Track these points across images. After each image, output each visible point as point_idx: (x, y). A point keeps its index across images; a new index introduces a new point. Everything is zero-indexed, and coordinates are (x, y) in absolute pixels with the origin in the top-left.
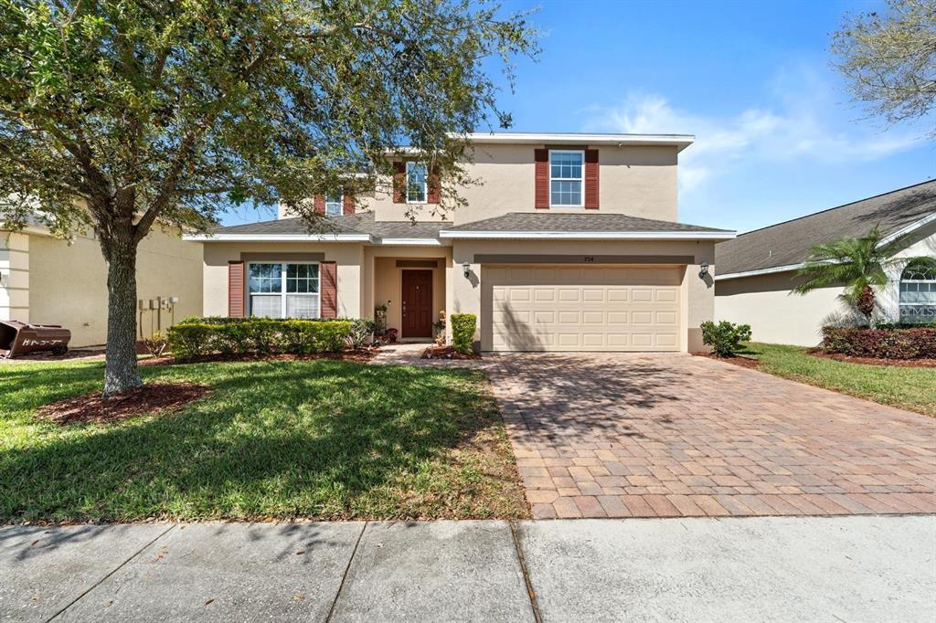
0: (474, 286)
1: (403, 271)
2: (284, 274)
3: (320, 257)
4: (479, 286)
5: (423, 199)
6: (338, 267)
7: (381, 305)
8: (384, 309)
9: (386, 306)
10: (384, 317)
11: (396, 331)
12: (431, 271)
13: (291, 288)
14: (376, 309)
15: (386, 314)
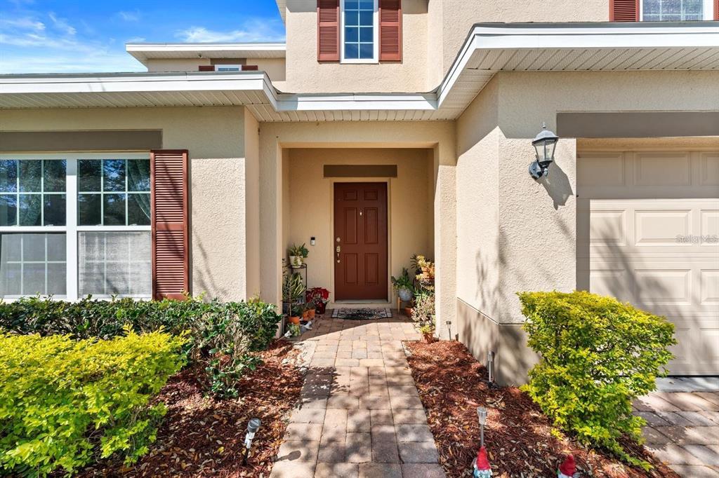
0: (559, 202)
1: (336, 184)
2: (72, 181)
3: (152, 139)
4: (572, 201)
5: (370, 56)
6: (194, 162)
7: (298, 245)
8: (304, 252)
9: (307, 247)
10: (304, 266)
11: (325, 293)
12: (384, 186)
13: (88, 215)
14: (290, 253)
15: (306, 261)
